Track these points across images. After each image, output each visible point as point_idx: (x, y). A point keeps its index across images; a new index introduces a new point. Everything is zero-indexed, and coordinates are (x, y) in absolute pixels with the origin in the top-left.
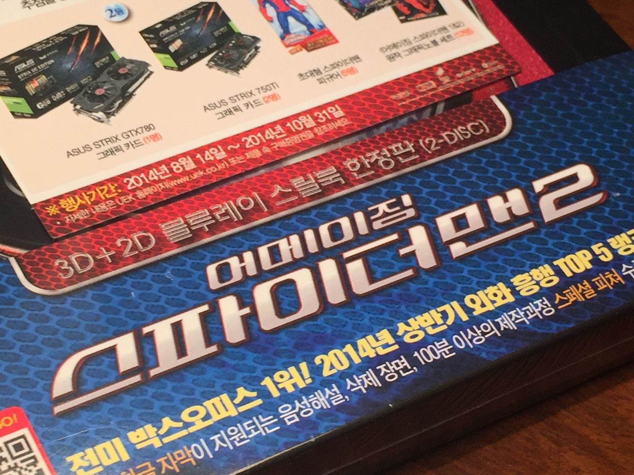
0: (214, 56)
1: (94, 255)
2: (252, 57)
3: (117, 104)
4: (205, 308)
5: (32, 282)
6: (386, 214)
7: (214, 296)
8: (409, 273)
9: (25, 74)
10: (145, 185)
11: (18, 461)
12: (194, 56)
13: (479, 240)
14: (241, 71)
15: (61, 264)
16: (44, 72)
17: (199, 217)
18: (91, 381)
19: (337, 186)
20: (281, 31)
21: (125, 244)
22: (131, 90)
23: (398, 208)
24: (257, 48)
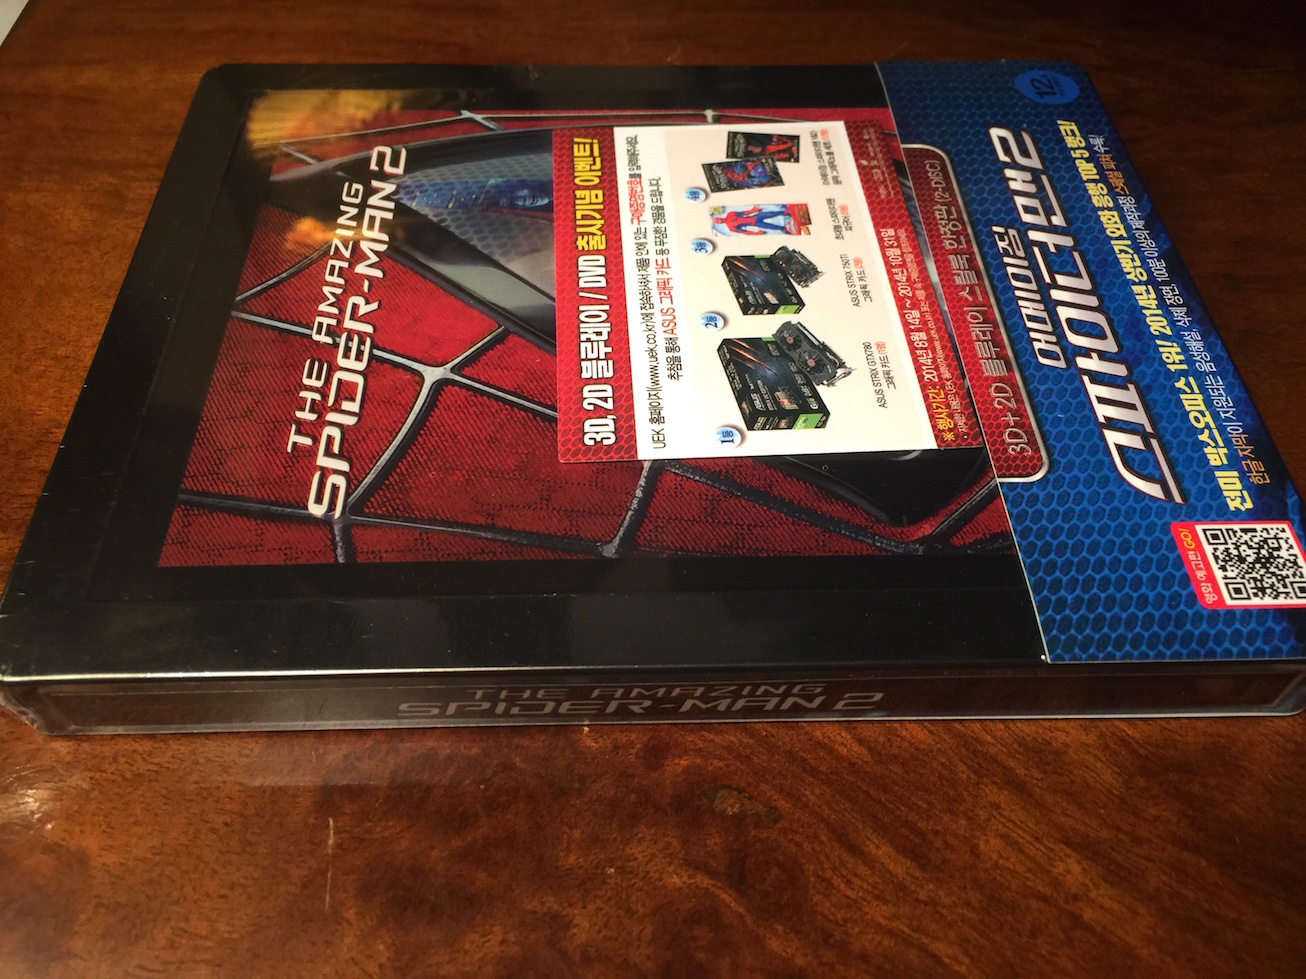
0: (795, 280)
1: (1008, 425)
2: (803, 257)
3: (831, 357)
4: (1086, 379)
5: (1031, 475)
6: (1010, 244)
7: (1073, 368)
8: (1076, 255)
9: (769, 405)
10: (937, 369)
11: (1229, 541)
12: (790, 292)
13: (1052, 207)
14: (819, 270)
15: (1013, 450)
16: (772, 391)
17: (983, 350)
18: (1150, 470)
19: (971, 261)
20: (779, 231)
21: (999, 403)
22: (816, 343)
23: (1006, 237)
24: (794, 251)
